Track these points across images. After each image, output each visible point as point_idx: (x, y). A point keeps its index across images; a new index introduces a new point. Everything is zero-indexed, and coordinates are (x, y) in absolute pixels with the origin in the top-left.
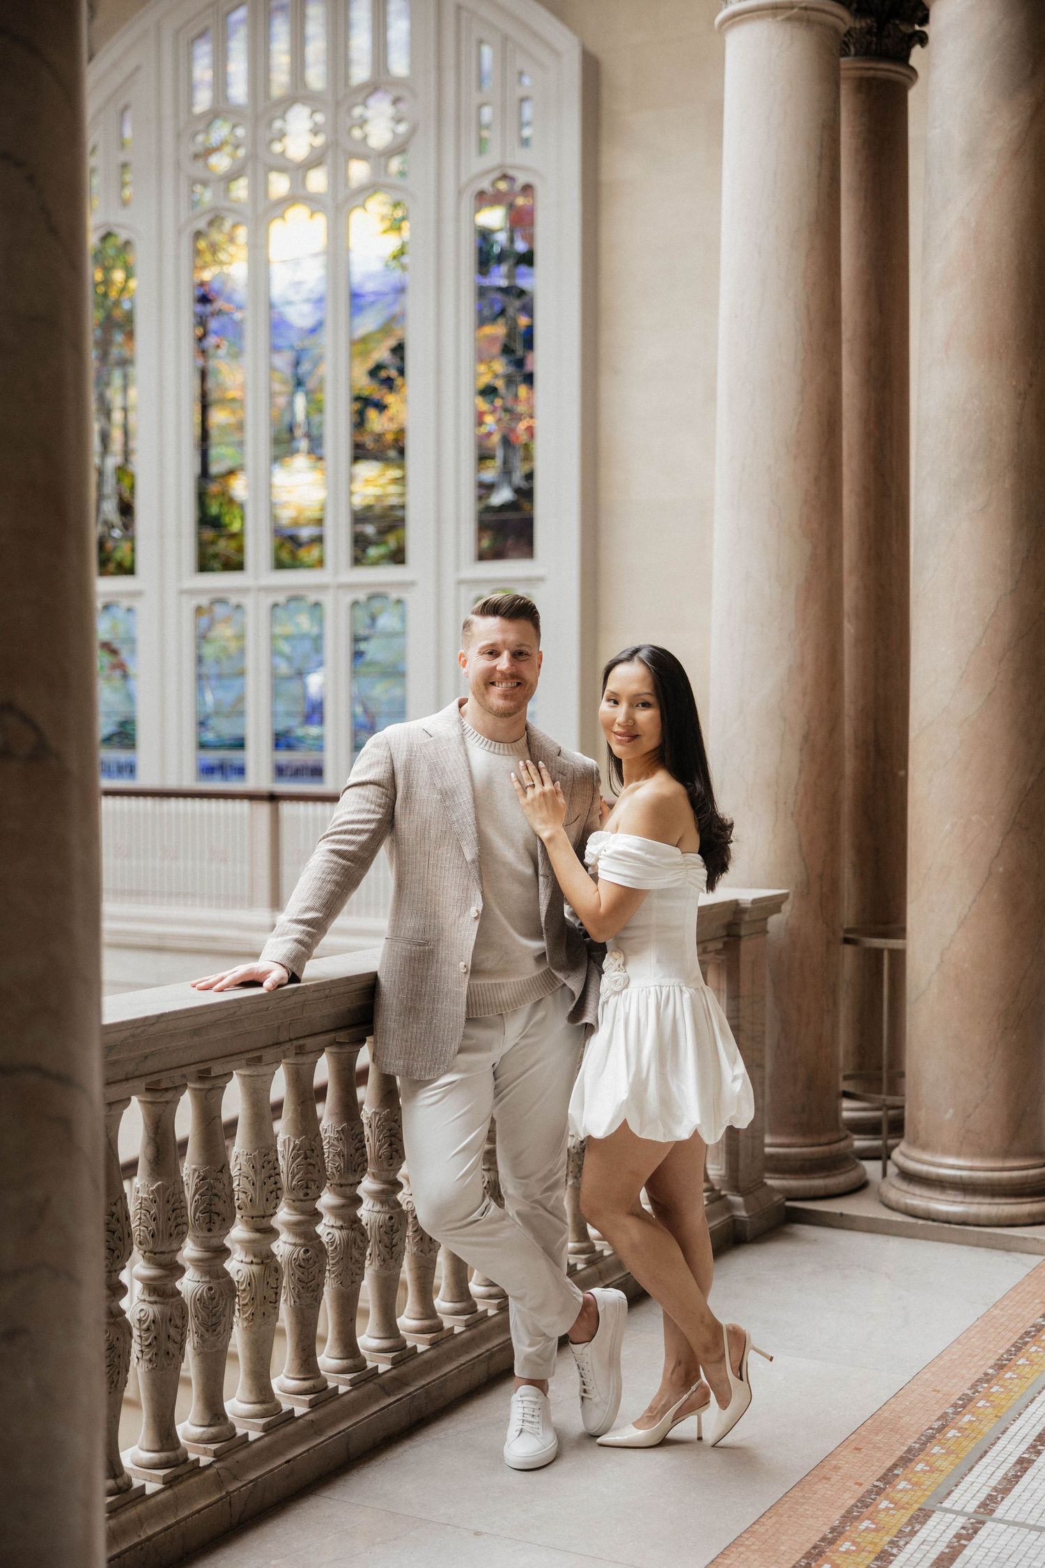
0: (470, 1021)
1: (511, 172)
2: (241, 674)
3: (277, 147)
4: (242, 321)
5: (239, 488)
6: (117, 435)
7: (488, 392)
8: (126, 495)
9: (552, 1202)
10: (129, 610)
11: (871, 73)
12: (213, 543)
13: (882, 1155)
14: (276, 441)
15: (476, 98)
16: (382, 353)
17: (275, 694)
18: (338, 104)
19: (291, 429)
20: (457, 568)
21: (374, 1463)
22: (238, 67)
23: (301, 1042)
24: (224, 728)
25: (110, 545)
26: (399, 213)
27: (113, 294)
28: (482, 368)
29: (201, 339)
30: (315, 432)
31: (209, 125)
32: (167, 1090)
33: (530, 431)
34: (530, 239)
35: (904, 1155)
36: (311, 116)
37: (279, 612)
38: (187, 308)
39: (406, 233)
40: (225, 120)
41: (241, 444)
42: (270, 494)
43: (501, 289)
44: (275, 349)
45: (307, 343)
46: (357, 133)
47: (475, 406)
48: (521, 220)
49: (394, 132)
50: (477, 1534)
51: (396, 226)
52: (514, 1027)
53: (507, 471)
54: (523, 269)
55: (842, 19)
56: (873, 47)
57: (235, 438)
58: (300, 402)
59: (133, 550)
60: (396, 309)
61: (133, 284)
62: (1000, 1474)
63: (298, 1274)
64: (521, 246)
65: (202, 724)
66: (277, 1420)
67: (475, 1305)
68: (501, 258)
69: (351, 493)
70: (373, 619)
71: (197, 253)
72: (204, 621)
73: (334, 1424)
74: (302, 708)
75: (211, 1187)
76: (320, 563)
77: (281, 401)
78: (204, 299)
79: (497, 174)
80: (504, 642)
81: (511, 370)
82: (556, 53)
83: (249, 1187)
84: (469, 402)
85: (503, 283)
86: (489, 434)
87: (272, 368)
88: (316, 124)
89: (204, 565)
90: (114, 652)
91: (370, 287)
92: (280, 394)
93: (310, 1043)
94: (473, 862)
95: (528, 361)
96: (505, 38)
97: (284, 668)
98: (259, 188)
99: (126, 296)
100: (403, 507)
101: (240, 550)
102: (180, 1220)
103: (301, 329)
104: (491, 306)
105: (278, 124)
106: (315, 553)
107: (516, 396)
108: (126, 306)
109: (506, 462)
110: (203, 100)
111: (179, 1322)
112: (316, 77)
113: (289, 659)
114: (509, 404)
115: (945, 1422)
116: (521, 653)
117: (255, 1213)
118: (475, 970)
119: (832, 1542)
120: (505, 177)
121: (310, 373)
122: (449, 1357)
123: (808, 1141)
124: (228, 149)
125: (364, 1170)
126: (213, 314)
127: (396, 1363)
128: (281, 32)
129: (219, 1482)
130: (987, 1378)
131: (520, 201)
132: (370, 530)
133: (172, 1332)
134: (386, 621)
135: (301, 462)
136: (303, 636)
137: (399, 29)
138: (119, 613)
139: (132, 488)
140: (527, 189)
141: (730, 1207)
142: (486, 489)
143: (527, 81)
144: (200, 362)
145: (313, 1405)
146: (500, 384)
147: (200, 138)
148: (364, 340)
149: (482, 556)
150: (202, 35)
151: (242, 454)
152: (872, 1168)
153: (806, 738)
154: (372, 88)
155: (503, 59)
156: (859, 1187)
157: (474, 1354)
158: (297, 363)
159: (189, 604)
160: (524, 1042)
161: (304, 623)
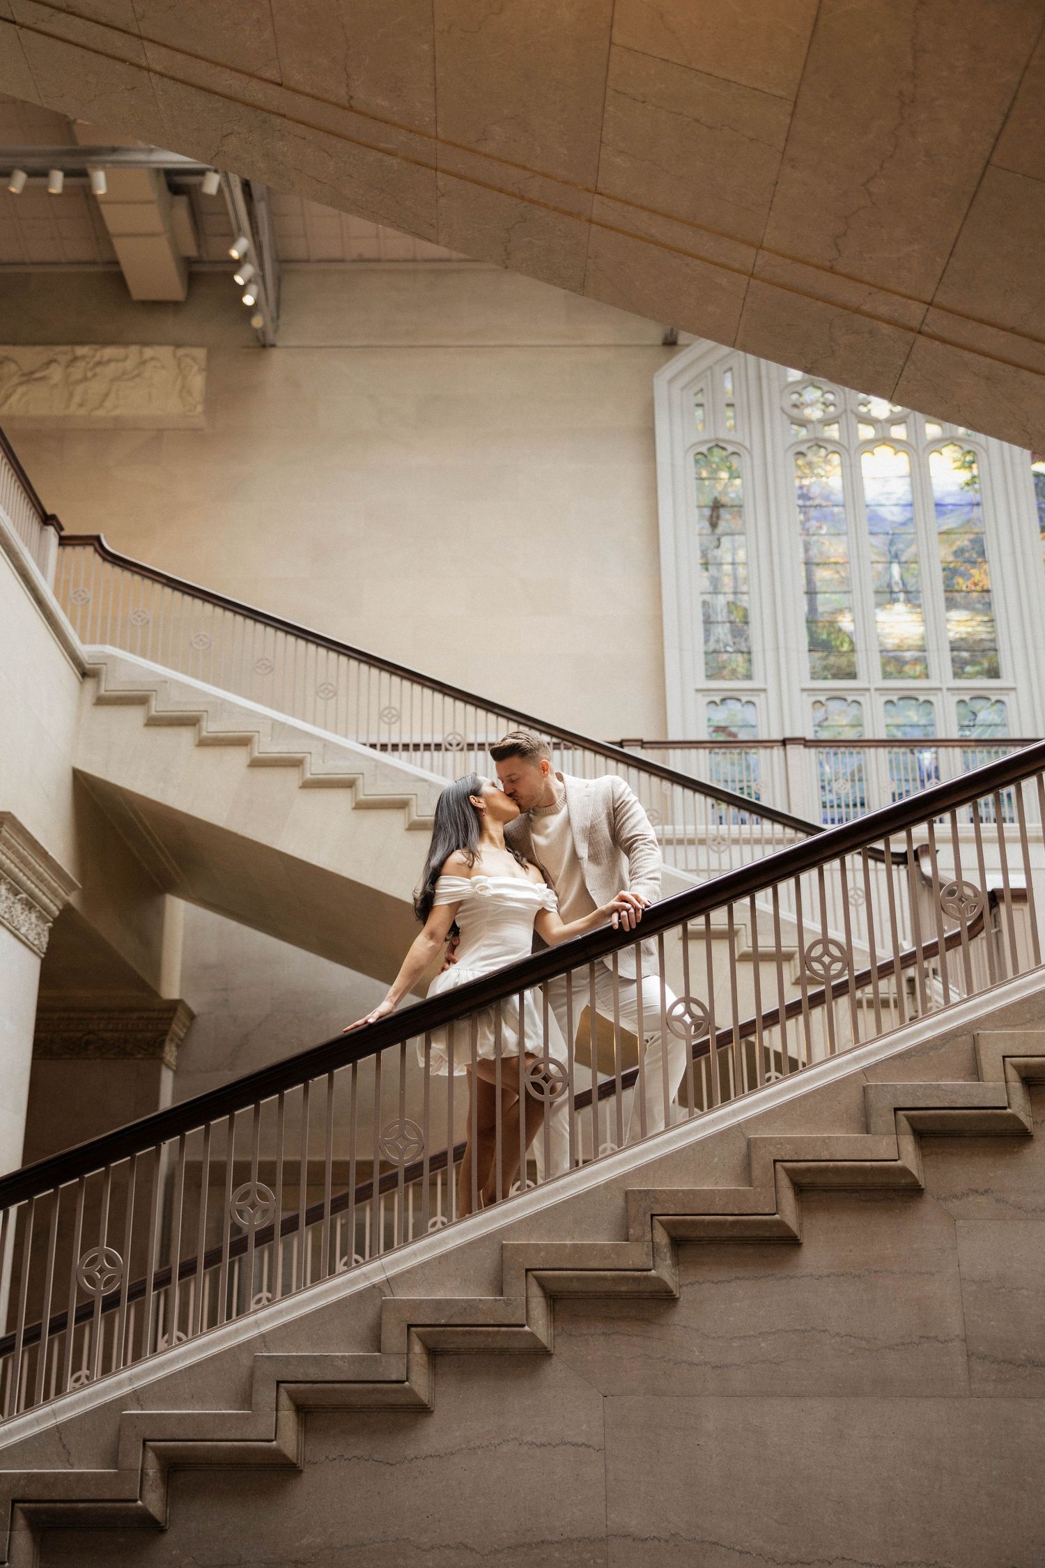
3: (863, 410)
5: (846, 622)
10: (748, 703)
12: (824, 659)
14: (880, 594)
16: (961, 542)
19: (890, 586)
26: (969, 458)
30: (911, 589)
37: (890, 706)
39: (975, 471)
42: (875, 627)
44: (873, 533)
45: (900, 531)
51: (967, 465)
58: (896, 569)
59: (749, 661)
60: (973, 516)
65: (823, 788)
69: (948, 630)
70: (975, 714)
71: (799, 466)
72: (820, 713)
76: (925, 675)
77: (879, 567)
91: (948, 500)
92: (878, 562)
101: (856, 666)
103: (893, 522)
106: (918, 668)
121: (902, 551)
132: (965, 654)
134: (986, 716)
135: (900, 607)
136: (913, 725)
138: (736, 705)
148: (950, 532)
158: (892, 544)
159: (810, 700)
161: (914, 716)
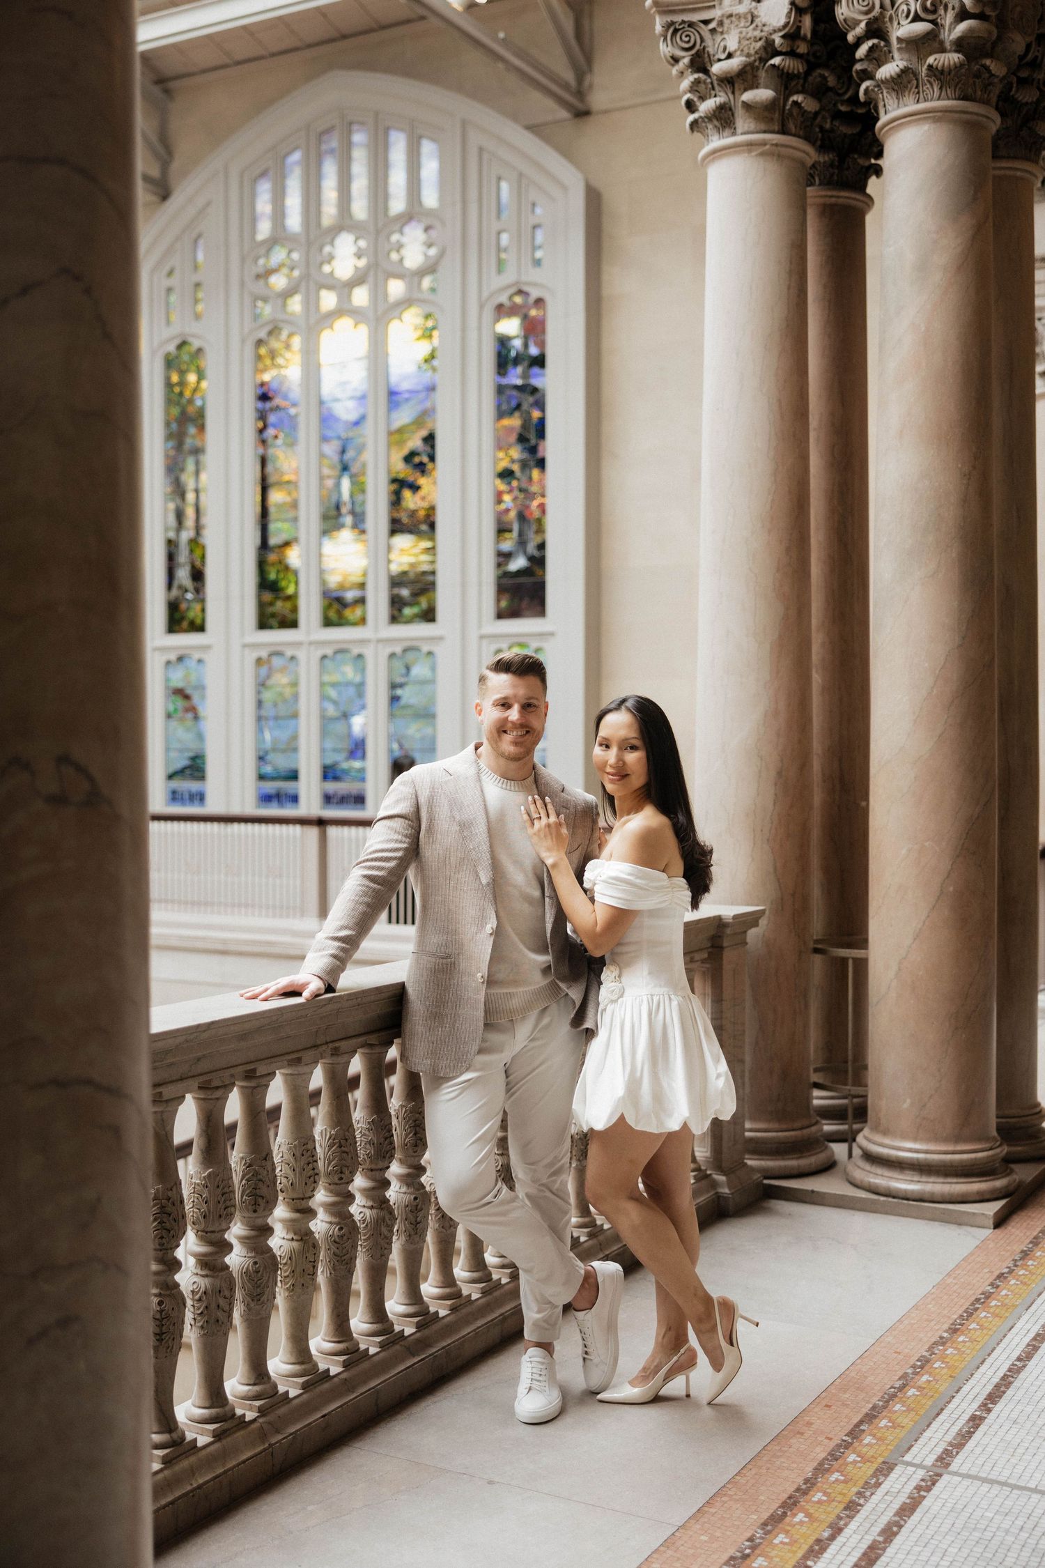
0: (488, 1026)
1: (525, 288)
2: (295, 716)
3: (327, 269)
4: (296, 416)
5: (294, 557)
6: (190, 512)
7: (506, 475)
8: (198, 563)
9: (557, 1186)
10: (200, 661)
11: (833, 200)
12: (271, 604)
13: (848, 1138)
14: (325, 517)
15: (495, 226)
16: (415, 442)
17: (324, 733)
18: (378, 232)
19: (338, 508)
20: (480, 627)
21: (400, 1417)
22: (294, 202)
23: (337, 1044)
24: (281, 762)
25: (183, 606)
26: (430, 324)
27: (187, 394)
28: (501, 454)
29: (261, 431)
30: (358, 509)
31: (269, 251)
32: (217, 1088)
33: (542, 507)
34: (542, 345)
35: (868, 1139)
36: (355, 242)
37: (327, 662)
38: (250, 404)
39: (436, 341)
40: (283, 246)
41: (295, 520)
42: (320, 562)
43: (516, 387)
44: (324, 439)
45: (351, 434)
46: (394, 256)
47: (495, 487)
48: (534, 329)
49: (425, 255)
50: (491, 1483)
51: (427, 334)
52: (523, 1032)
53: (522, 542)
54: (536, 370)
55: (807, 154)
56: (835, 178)
57: (291, 514)
58: (346, 484)
59: (203, 610)
60: (428, 404)
61: (204, 384)
62: (955, 1429)
63: (334, 1248)
64: (534, 351)
65: (261, 758)
66: (314, 1379)
67: (490, 1274)
68: (516, 361)
69: (389, 561)
70: (408, 668)
71: (259, 358)
72: (264, 671)
73: (365, 1382)
74: (347, 745)
75: (256, 1174)
76: (363, 621)
77: (330, 483)
78: (264, 397)
79: (513, 290)
80: (515, 696)
81: (525, 455)
82: (564, 188)
83: (290, 1173)
84: (491, 483)
85: (519, 382)
86: (507, 510)
87: (322, 455)
88: (359, 249)
89: (263, 624)
90: (187, 697)
91: (405, 386)
92: (329, 477)
93: (344, 1045)
94: (488, 884)
95: (540, 448)
96: (521, 175)
97: (331, 711)
98: (311, 303)
99: (198, 395)
100: (433, 573)
101: (295, 610)
102: (228, 1203)
103: (346, 422)
104: (509, 402)
105: (327, 249)
106: (358, 612)
107: (530, 479)
108: (199, 403)
109: (521, 534)
110: (264, 229)
111: (227, 1293)
112: (360, 209)
113: (335, 703)
114: (524, 485)
115: (906, 1381)
116: (529, 705)
117: (295, 1196)
118: (491, 982)
119: (805, 1493)
120: (520, 292)
121: (354, 459)
122: (467, 1321)
123: (784, 1126)
124: (285, 270)
125: (392, 1157)
126: (272, 410)
127: (420, 1326)
128: (330, 171)
129: (263, 1435)
130: (942, 1342)
131: (533, 313)
132: (405, 592)
133: (222, 1302)
134: (419, 671)
135: (346, 535)
136: (348, 684)
137: (430, 168)
138: (191, 664)
139: (203, 557)
140: (539, 302)
141: (714, 1184)
142: (504, 557)
143: (538, 211)
144: (261, 451)
145: (346, 1365)
146: (516, 468)
147: (261, 261)
148: (400, 431)
149: (500, 615)
150: (263, 174)
151: (297, 529)
152: (839, 1149)
153: (779, 773)
154: (408, 217)
155: (519, 192)
156: (828, 1167)
157: (490, 1318)
158: (343, 451)
159: (251, 656)
160: (532, 1045)
161: (349, 672)
